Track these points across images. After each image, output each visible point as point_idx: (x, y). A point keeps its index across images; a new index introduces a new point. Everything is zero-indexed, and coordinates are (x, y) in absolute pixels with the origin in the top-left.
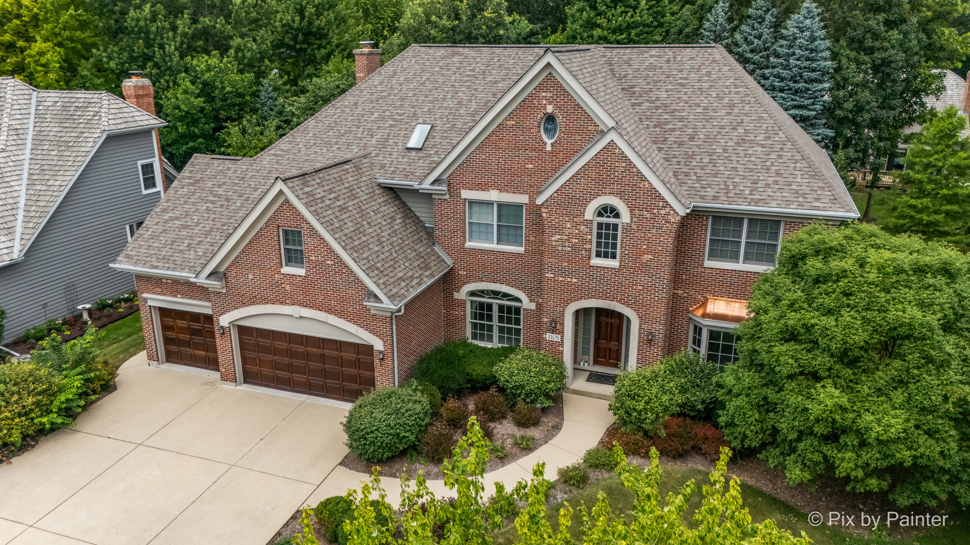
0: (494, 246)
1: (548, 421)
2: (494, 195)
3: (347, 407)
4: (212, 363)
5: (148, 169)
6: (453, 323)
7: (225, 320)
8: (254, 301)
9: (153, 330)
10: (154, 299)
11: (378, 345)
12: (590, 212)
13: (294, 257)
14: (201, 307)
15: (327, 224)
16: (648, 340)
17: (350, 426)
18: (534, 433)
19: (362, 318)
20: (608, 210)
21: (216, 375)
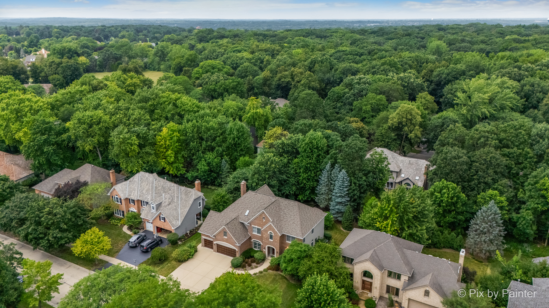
0: (256, 234)
1: (261, 264)
2: (256, 227)
3: (232, 258)
4: (212, 248)
5: (200, 203)
6: (251, 245)
7: (215, 243)
8: (219, 240)
9: (203, 242)
10: (204, 237)
11: (237, 250)
12: (269, 233)
13: (225, 235)
14: (211, 240)
15: (230, 232)
16: (277, 252)
17: (232, 262)
18: (258, 265)
19: (234, 246)
20: (271, 233)
21: (212, 250)
